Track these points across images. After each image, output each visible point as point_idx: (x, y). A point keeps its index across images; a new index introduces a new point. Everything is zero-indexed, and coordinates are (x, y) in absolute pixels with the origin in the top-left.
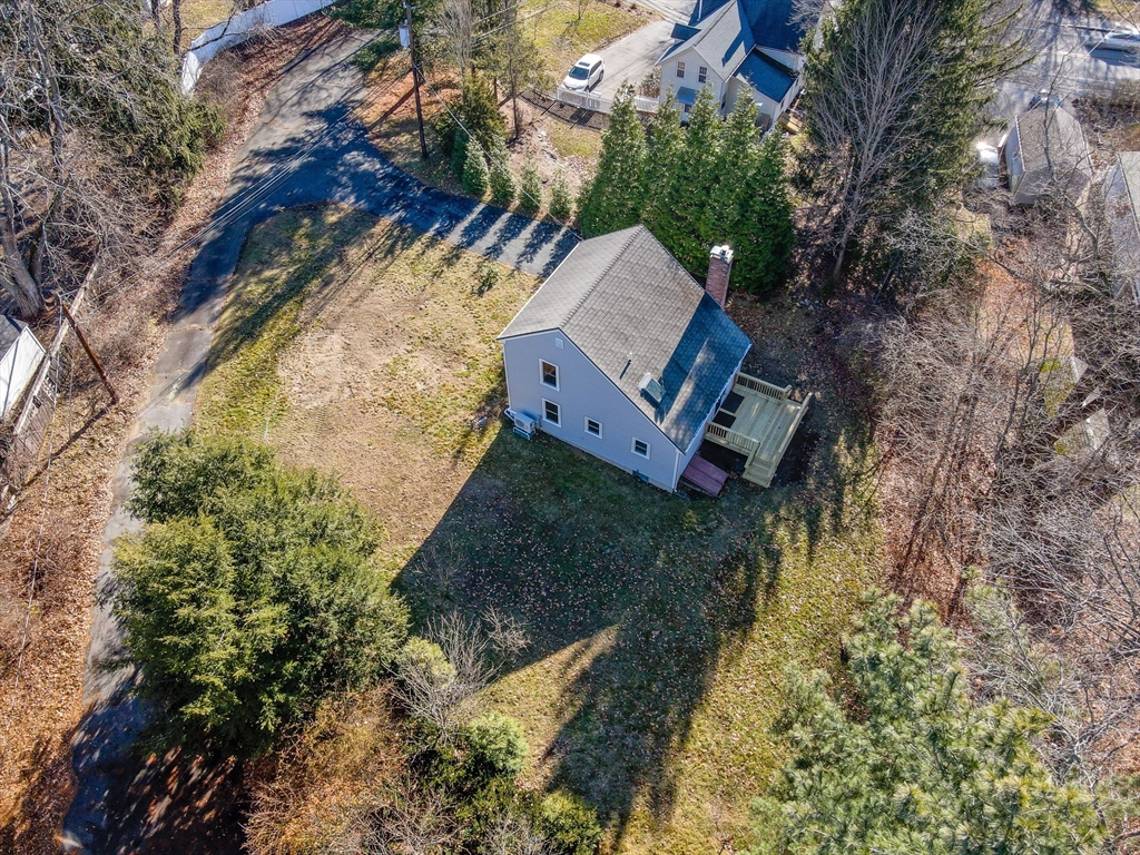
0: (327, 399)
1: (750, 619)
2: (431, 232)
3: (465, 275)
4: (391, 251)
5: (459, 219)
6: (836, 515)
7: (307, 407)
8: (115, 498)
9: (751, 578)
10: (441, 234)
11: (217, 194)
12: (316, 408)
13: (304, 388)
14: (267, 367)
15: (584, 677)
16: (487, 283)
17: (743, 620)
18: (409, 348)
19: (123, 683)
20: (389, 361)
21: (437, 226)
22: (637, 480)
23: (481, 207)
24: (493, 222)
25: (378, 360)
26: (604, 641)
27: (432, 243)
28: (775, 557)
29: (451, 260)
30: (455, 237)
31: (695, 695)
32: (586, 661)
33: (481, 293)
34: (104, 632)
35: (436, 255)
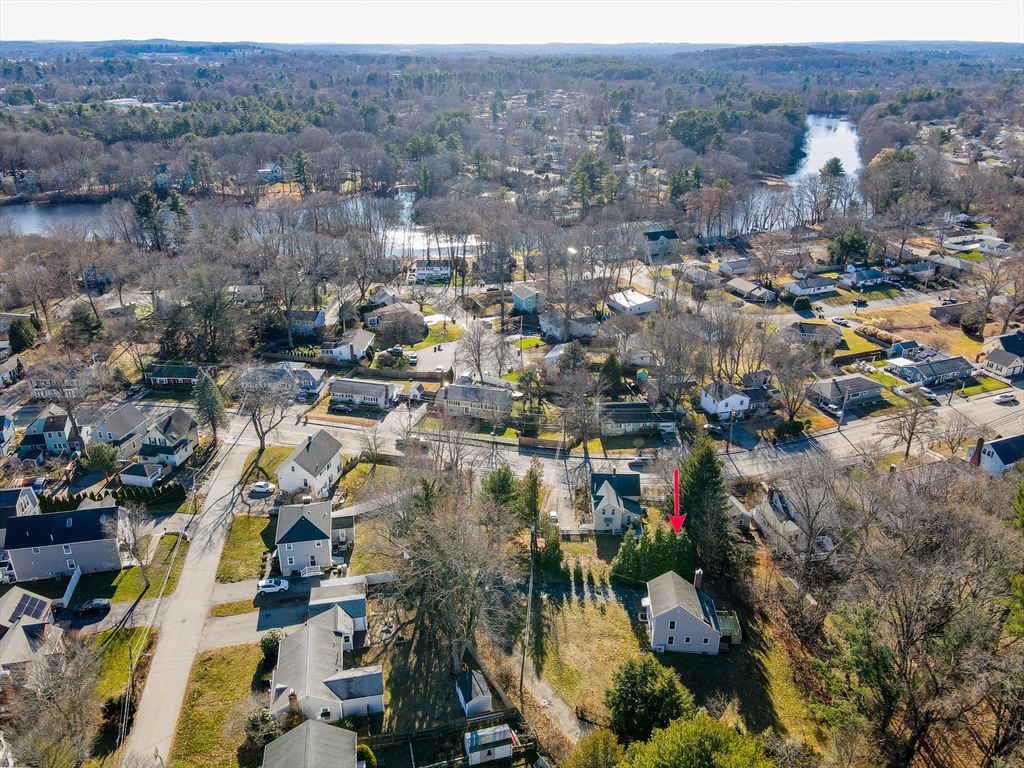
1: (767, 681)
2: (565, 598)
3: (592, 609)
4: (558, 609)
5: (571, 590)
6: (765, 644)
9: (759, 669)
10: (569, 597)
13: (578, 664)
14: (560, 665)
16: (603, 610)
17: (766, 682)
18: (599, 639)
20: (596, 646)
21: (565, 595)
22: (704, 655)
23: (573, 584)
24: (583, 588)
25: (593, 647)
26: (736, 701)
27: (569, 602)
28: (759, 660)
29: (582, 605)
30: (575, 598)
31: (770, 705)
33: (604, 614)
35: (575, 605)
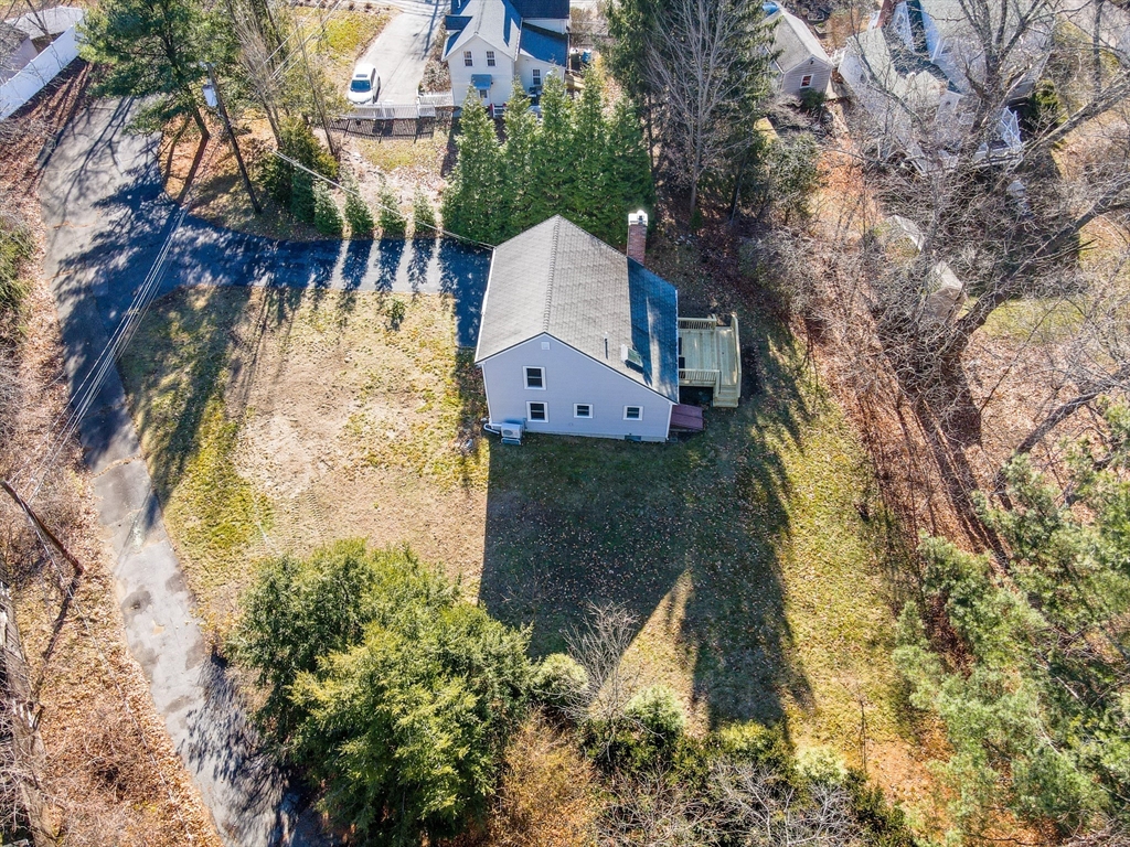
0: (307, 481)
1: (784, 519)
2: (311, 285)
3: (371, 315)
4: (282, 316)
5: (332, 263)
6: (801, 408)
7: (293, 496)
8: (143, 665)
9: (767, 483)
10: (322, 283)
11: (51, 319)
12: (302, 494)
13: (277, 480)
14: (225, 477)
15: (685, 625)
16: (396, 317)
17: (780, 521)
18: (358, 402)
19: (271, 832)
20: (346, 422)
21: (313, 276)
22: (631, 443)
23: (345, 246)
24: (366, 255)
25: (335, 425)
26: (683, 588)
27: (319, 294)
28: (775, 459)
29: (348, 302)
30: (338, 282)
31: (777, 598)
32: (679, 612)
33: (396, 327)
34: (219, 796)
35: (329, 305)
